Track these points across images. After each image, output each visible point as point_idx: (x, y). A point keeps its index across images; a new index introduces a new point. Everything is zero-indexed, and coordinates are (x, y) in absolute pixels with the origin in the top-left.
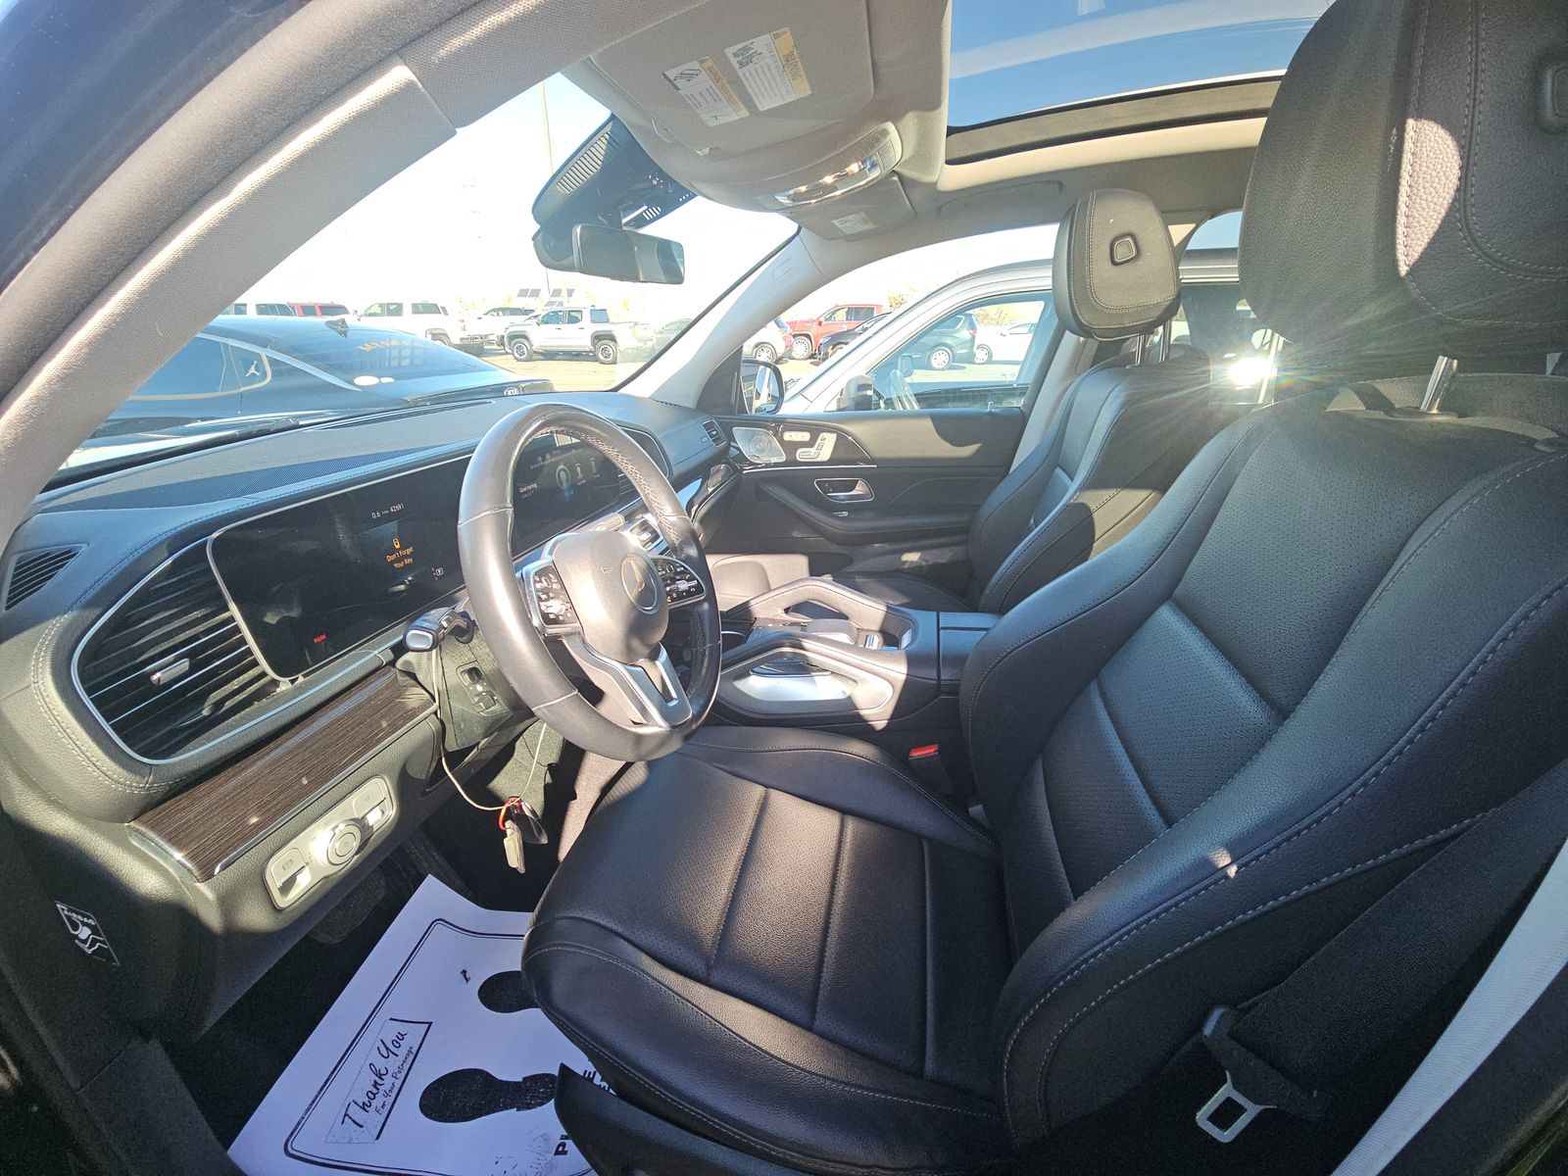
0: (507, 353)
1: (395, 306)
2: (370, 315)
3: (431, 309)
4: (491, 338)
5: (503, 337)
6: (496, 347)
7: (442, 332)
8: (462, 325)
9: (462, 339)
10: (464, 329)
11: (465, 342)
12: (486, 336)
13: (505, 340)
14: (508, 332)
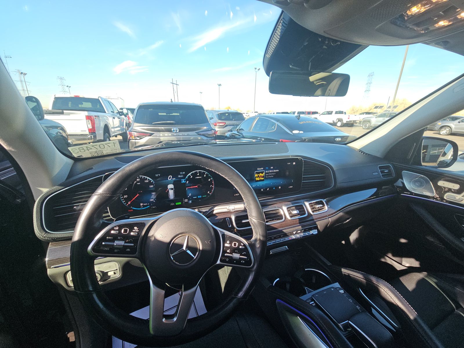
0: (361, 126)
1: (331, 112)
2: (323, 114)
3: (341, 112)
4: (357, 122)
5: (361, 121)
6: (358, 124)
7: (341, 119)
8: (349, 117)
9: (347, 121)
10: (349, 118)
11: (347, 122)
12: (355, 121)
13: (362, 122)
14: (364, 120)
